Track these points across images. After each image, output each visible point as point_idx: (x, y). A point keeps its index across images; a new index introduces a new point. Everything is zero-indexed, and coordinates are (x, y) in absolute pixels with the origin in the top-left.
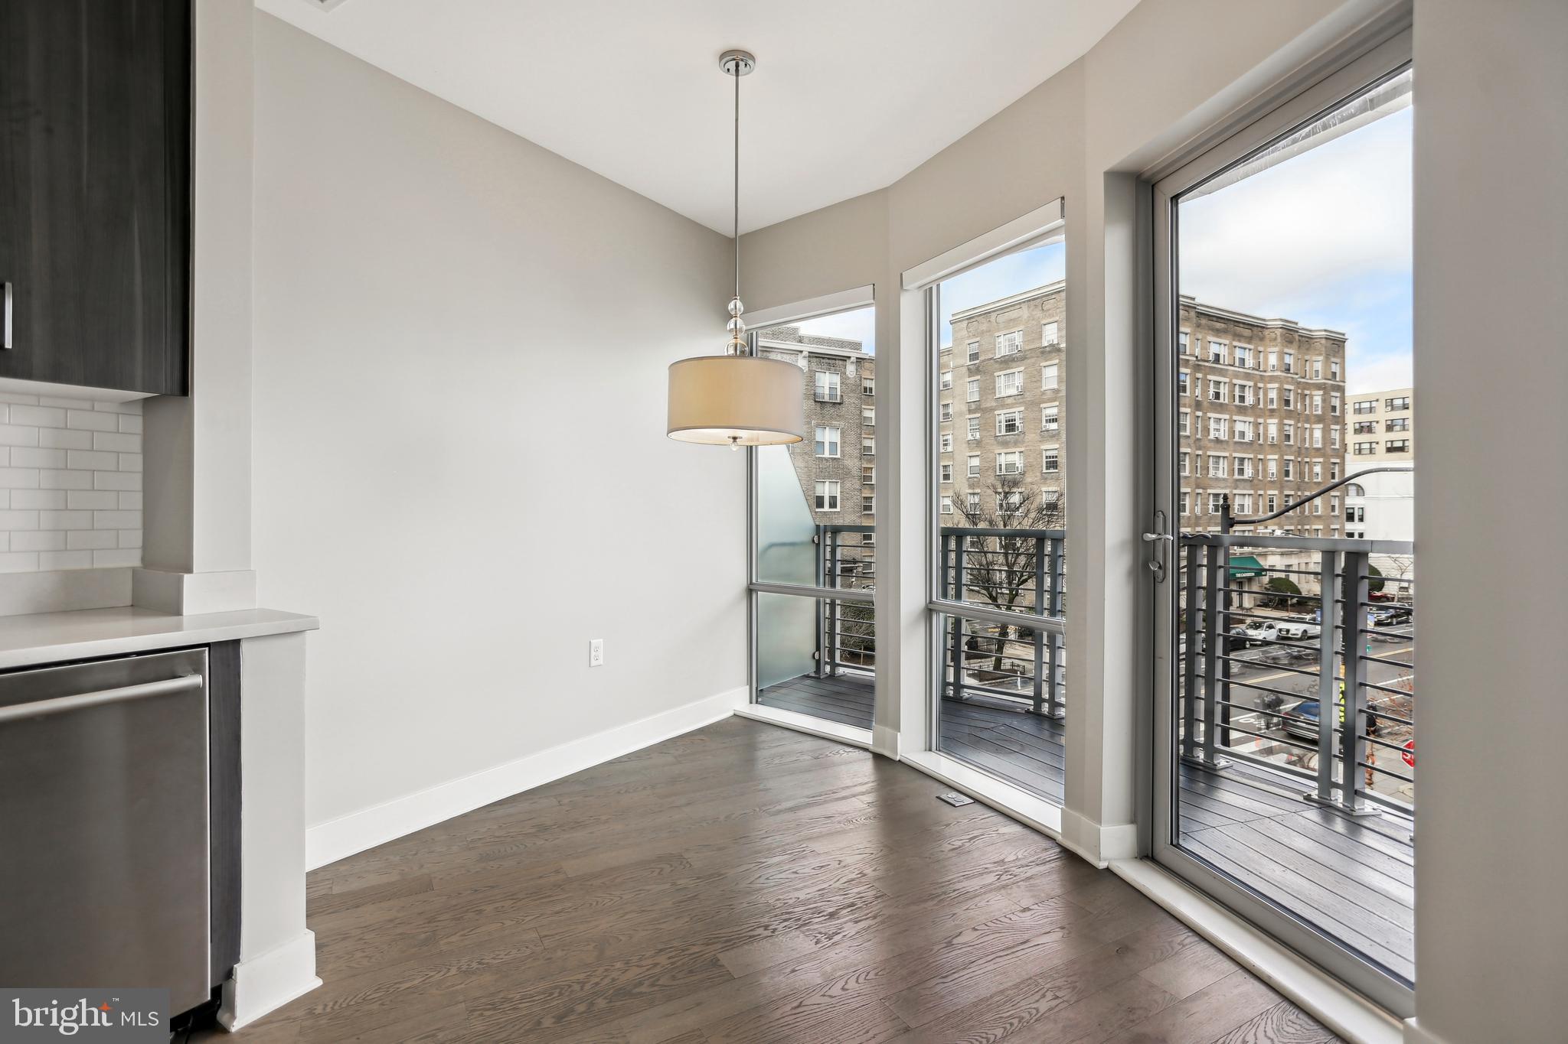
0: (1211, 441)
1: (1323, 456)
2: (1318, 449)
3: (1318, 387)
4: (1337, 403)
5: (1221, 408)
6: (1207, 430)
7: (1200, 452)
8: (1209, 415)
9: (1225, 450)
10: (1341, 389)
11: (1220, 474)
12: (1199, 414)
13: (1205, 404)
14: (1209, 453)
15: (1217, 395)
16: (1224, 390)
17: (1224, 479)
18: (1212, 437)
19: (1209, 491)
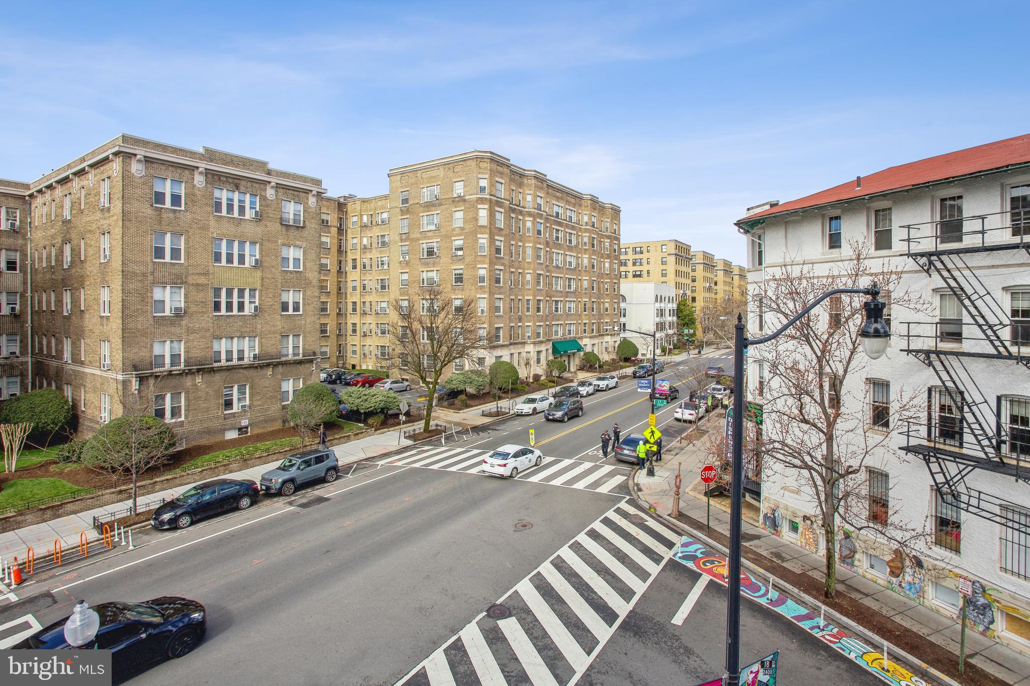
0: (554, 267)
1: (610, 278)
2: (607, 274)
3: (608, 237)
4: (616, 247)
5: (559, 246)
6: (551, 260)
7: (548, 274)
8: (553, 250)
9: (561, 273)
10: (618, 239)
11: (559, 288)
12: (548, 249)
13: (551, 243)
14: (553, 275)
15: (557, 238)
16: (560, 235)
17: (561, 292)
18: (554, 264)
19: (553, 299)
